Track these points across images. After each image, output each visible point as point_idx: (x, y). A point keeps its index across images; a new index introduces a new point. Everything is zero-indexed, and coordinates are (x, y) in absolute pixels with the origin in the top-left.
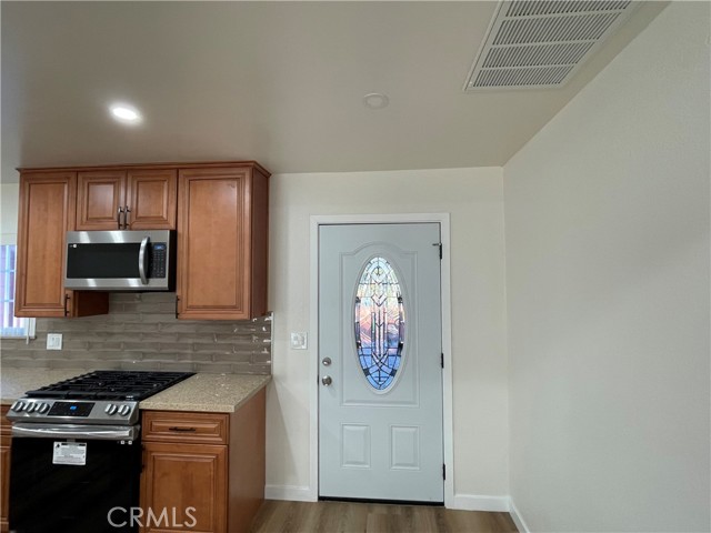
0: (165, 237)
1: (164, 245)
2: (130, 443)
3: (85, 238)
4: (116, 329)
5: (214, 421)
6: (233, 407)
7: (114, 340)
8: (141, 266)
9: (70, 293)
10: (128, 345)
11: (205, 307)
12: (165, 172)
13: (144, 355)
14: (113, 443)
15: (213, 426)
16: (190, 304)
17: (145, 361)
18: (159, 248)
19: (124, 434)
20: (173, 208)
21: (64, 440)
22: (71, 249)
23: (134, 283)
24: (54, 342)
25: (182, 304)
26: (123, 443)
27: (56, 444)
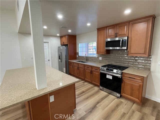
0: (126, 38)
1: (126, 40)
2: (120, 78)
3: (109, 40)
4: (111, 57)
5: (140, 78)
6: (146, 76)
7: (111, 59)
8: (121, 45)
9: (105, 50)
10: (113, 60)
11: (135, 53)
12: (126, 23)
13: (117, 62)
14: (117, 77)
15: (140, 79)
16: (131, 53)
17: (117, 63)
18: (125, 41)
19: (119, 76)
20: (128, 32)
21: (108, 74)
22: (106, 42)
23: (118, 48)
24: (100, 58)
25: (129, 52)
26: (119, 77)
27: (107, 75)
